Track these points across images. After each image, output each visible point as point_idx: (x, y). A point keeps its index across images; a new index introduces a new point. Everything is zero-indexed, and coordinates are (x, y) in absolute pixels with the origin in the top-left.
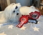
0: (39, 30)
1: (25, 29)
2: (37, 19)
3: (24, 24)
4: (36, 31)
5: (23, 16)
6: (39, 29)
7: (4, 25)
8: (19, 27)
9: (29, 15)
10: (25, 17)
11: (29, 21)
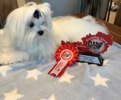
0: (106, 82)
1: (72, 80)
2: (102, 52)
3: (68, 68)
4: (101, 86)
5: (65, 45)
6: (107, 79)
7: (15, 69)
8: (54, 75)
9: (81, 41)
10: (71, 47)
11: (82, 58)
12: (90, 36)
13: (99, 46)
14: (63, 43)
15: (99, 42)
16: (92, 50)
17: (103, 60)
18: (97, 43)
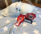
12: (29, 14)
13: (31, 17)
14: (20, 14)
15: (32, 16)
16: (29, 18)
17: (32, 22)
18: (31, 16)
